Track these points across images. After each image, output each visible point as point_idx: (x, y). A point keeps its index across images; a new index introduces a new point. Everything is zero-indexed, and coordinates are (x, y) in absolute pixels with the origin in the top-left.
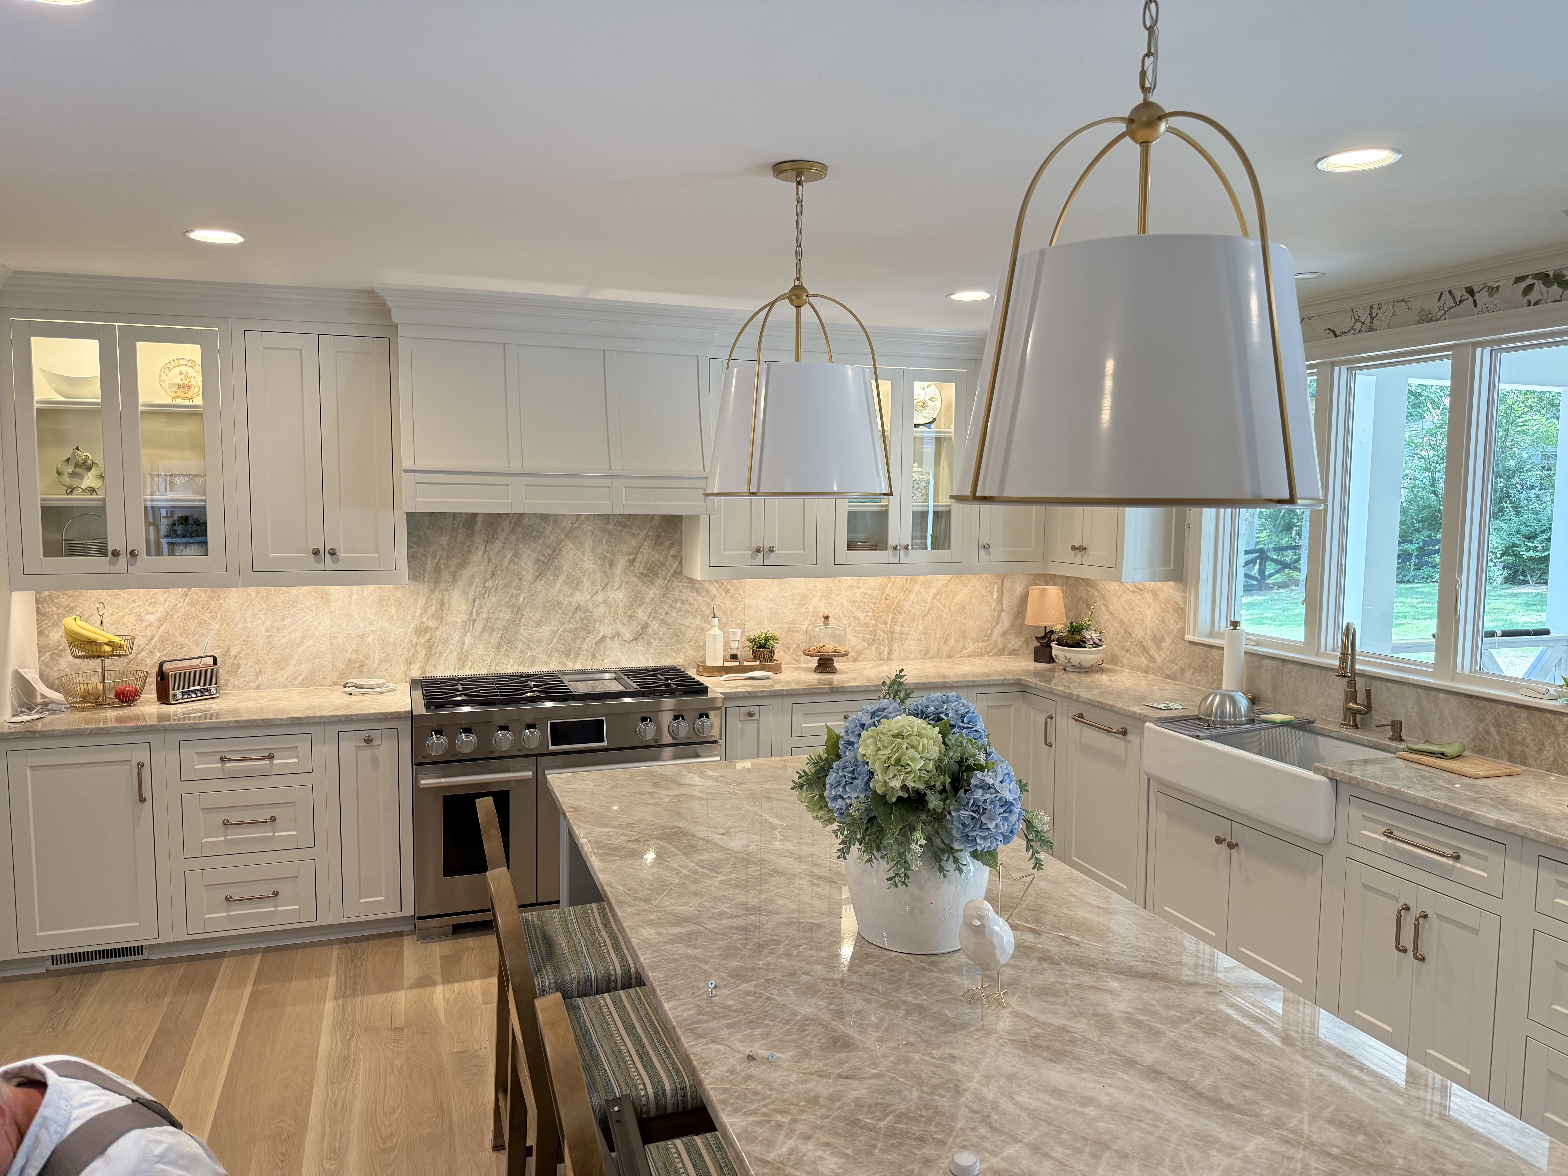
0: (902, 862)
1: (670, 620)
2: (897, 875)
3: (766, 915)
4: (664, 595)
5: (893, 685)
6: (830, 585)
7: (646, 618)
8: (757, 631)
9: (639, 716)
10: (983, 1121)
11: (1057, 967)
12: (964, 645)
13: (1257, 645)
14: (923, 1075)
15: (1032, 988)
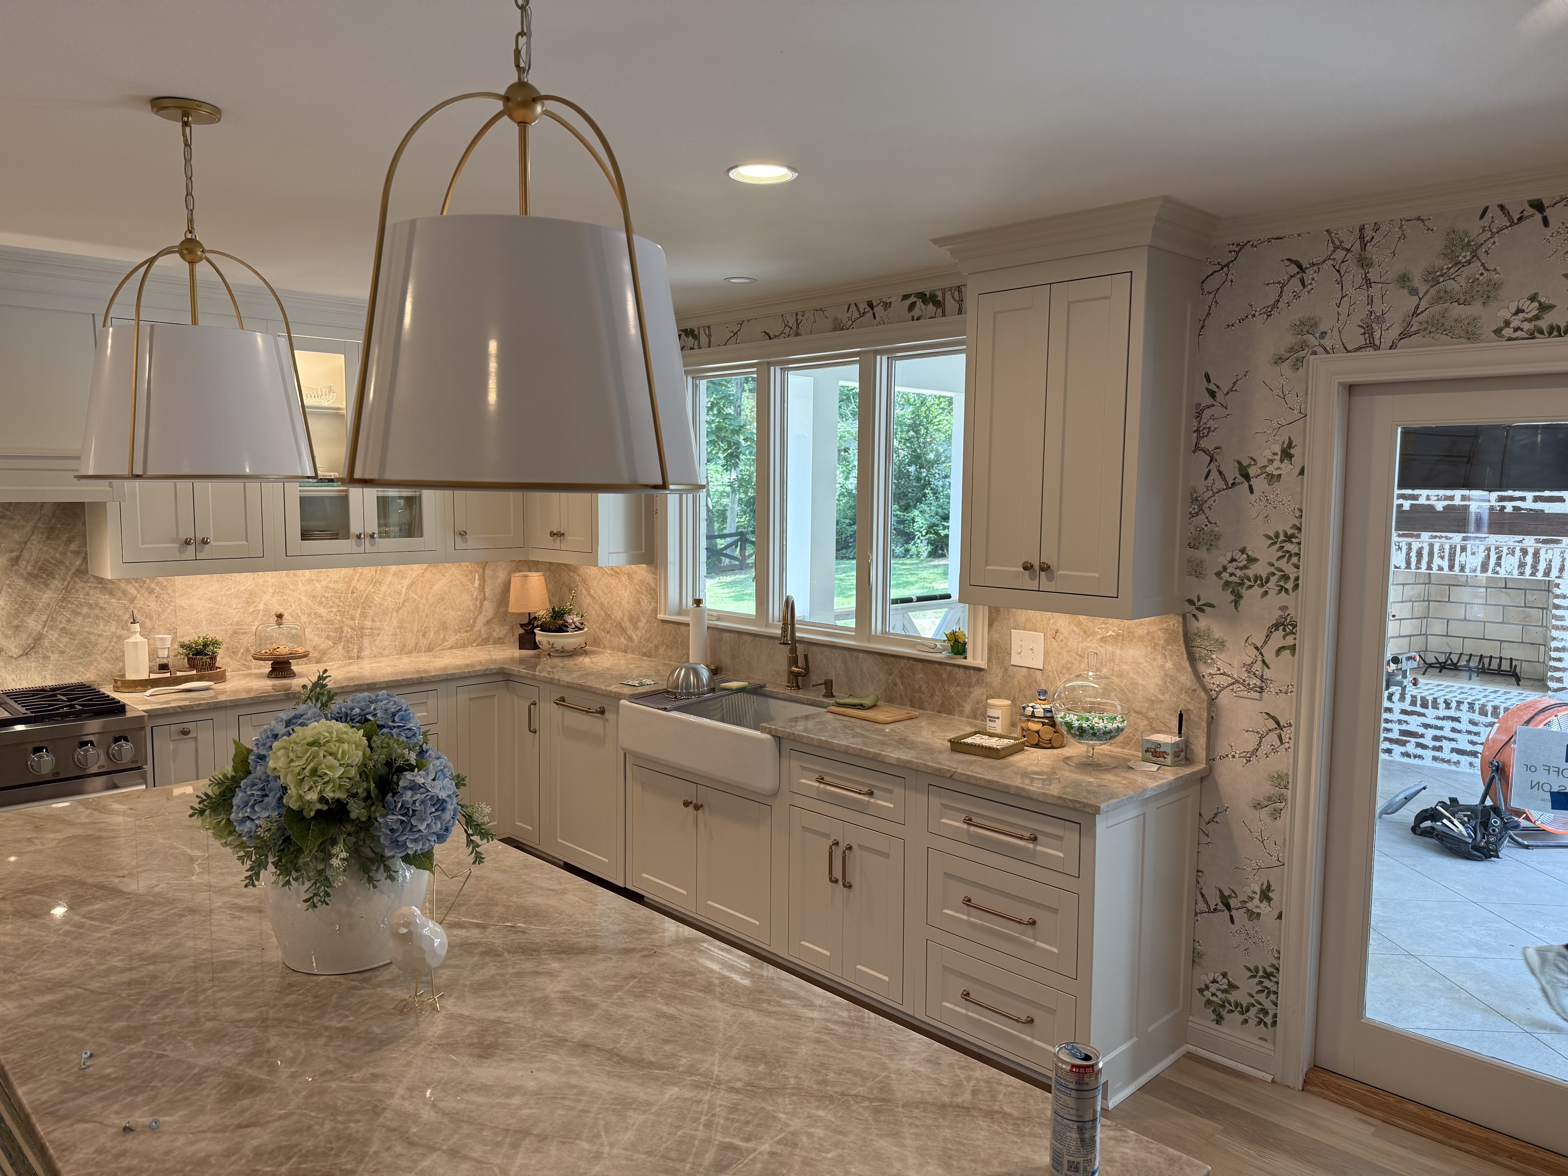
0: (323, 879)
1: (74, 629)
2: (315, 895)
3: (169, 962)
4: (63, 600)
5: (315, 688)
6: (284, 580)
7: (39, 628)
8: (192, 635)
9: (30, 747)
10: (401, 1137)
11: (500, 959)
12: (444, 637)
13: (718, 619)
14: (339, 1103)
15: (471, 985)
